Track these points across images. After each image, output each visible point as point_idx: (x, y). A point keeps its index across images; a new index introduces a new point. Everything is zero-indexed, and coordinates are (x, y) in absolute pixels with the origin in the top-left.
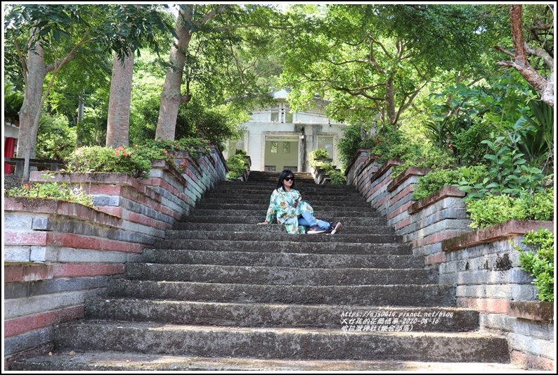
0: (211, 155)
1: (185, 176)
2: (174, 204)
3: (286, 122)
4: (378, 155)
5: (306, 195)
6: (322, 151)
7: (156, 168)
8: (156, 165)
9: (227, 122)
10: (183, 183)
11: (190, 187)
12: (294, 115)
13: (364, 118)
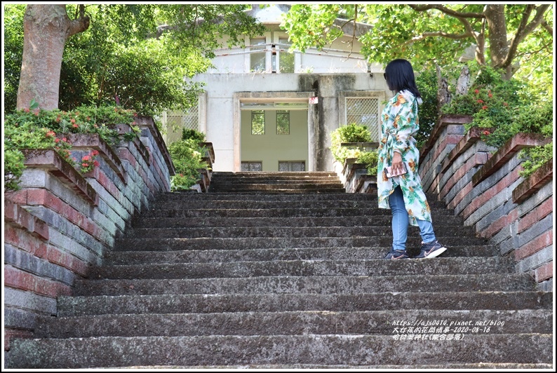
0: (141, 139)
1: (93, 183)
2: (74, 242)
3: (282, 72)
4: (487, 129)
5: (338, 215)
6: (357, 128)
7: (35, 167)
8: (34, 161)
9: (163, 75)
10: (90, 198)
11: (102, 206)
12: (297, 57)
13: (440, 57)
